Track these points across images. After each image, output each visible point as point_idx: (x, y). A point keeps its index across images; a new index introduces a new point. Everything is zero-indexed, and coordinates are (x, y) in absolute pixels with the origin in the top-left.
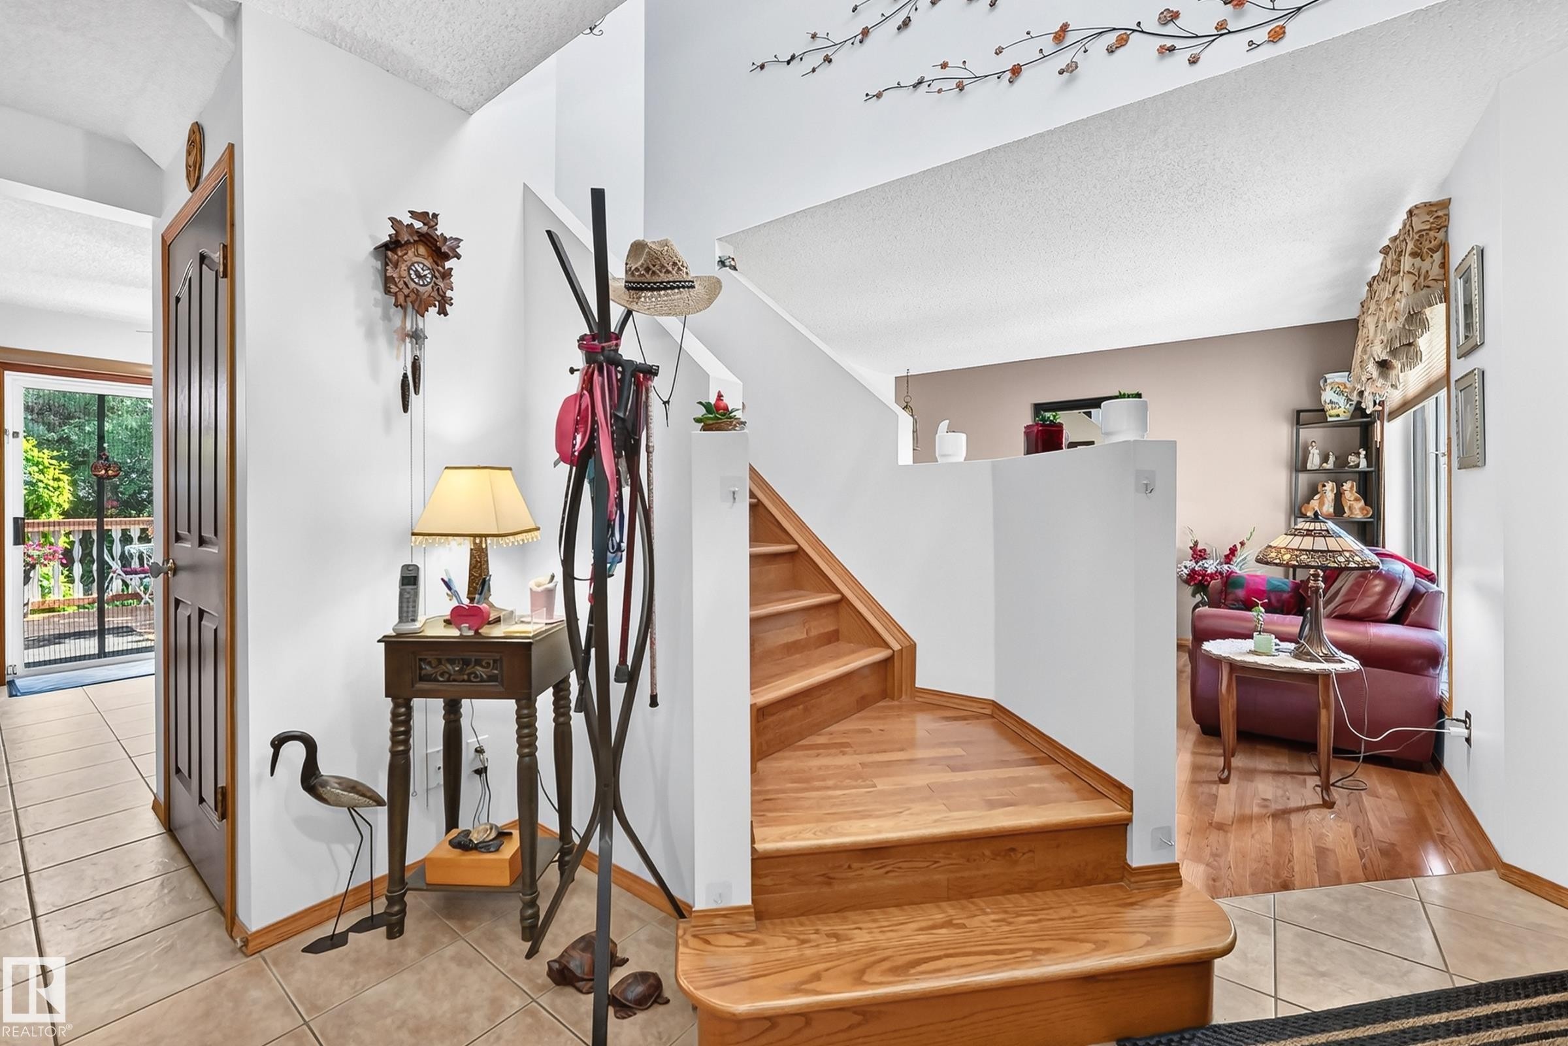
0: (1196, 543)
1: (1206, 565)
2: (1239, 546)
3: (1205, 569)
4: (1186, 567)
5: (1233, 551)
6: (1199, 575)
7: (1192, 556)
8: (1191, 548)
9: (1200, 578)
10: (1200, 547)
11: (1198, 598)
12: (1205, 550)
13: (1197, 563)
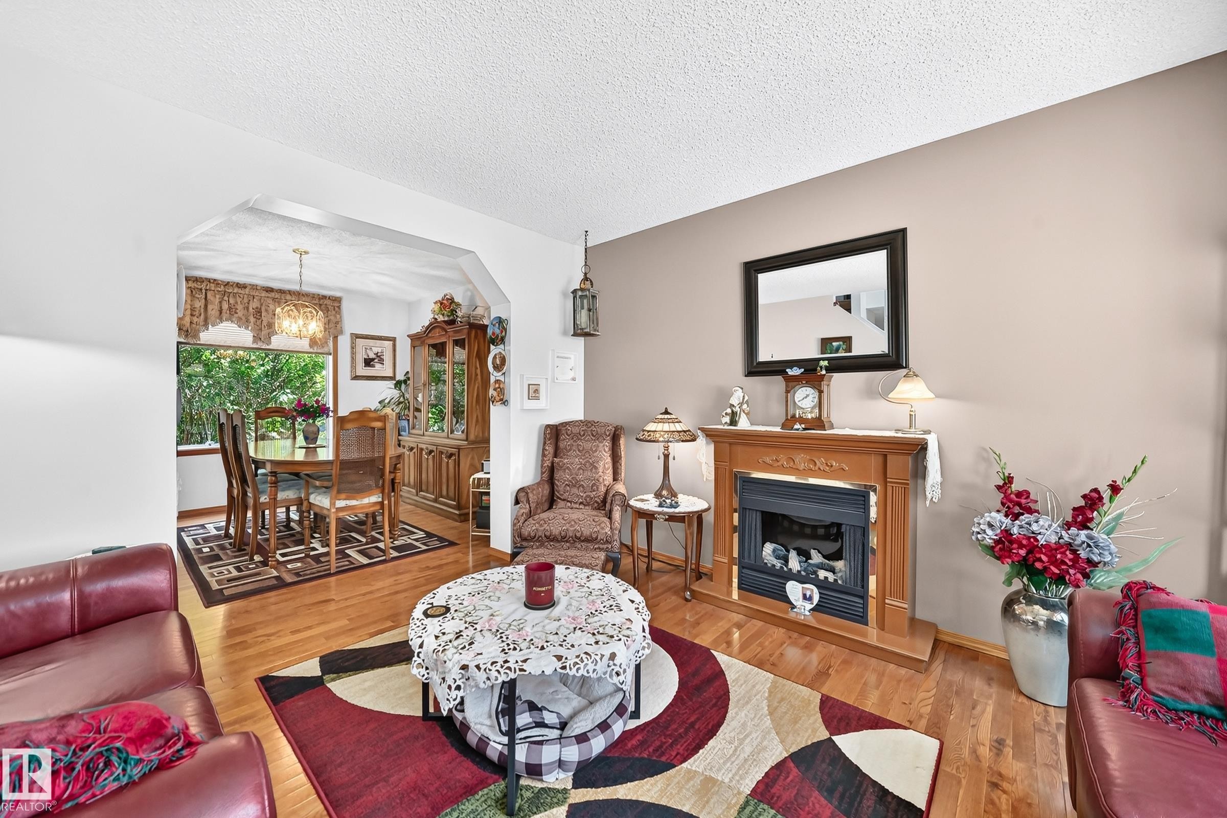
0: (1009, 480)
1: (1035, 527)
2: (1106, 494)
3: (1033, 536)
4: (990, 525)
5: (1093, 500)
6: (1021, 546)
7: (1003, 504)
8: (999, 488)
9: (1023, 552)
10: (1015, 487)
11: (1017, 585)
12: (1028, 493)
13: (1016, 517)
